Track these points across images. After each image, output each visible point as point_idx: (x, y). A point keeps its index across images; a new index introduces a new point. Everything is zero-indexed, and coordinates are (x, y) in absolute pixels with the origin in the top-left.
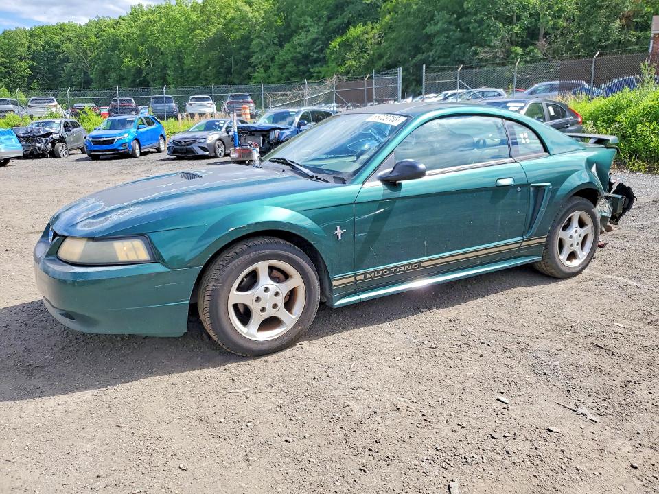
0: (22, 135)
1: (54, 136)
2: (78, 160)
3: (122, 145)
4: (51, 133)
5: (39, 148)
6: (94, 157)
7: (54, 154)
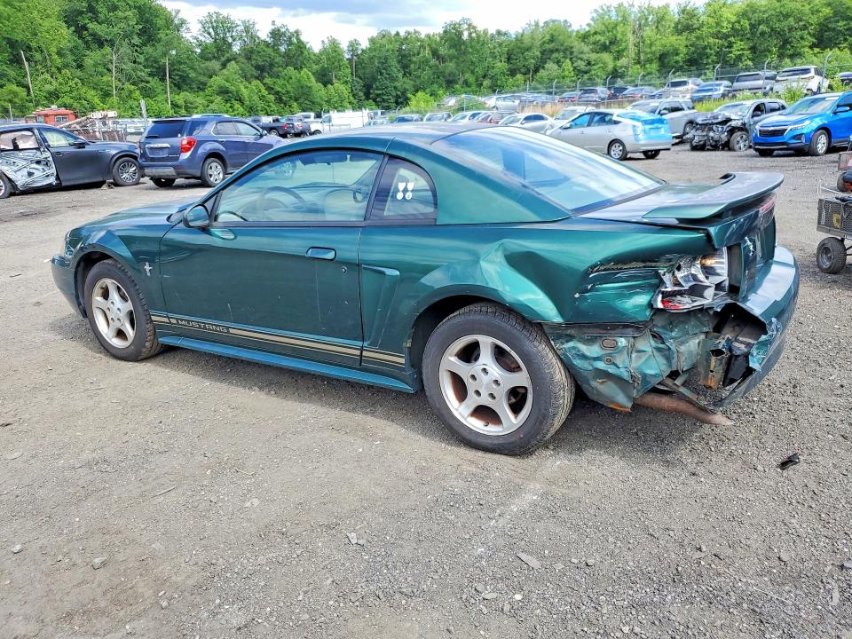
0: (700, 122)
1: (733, 123)
2: (747, 156)
3: (795, 137)
4: (729, 120)
5: (712, 138)
6: (764, 153)
7: (727, 146)
